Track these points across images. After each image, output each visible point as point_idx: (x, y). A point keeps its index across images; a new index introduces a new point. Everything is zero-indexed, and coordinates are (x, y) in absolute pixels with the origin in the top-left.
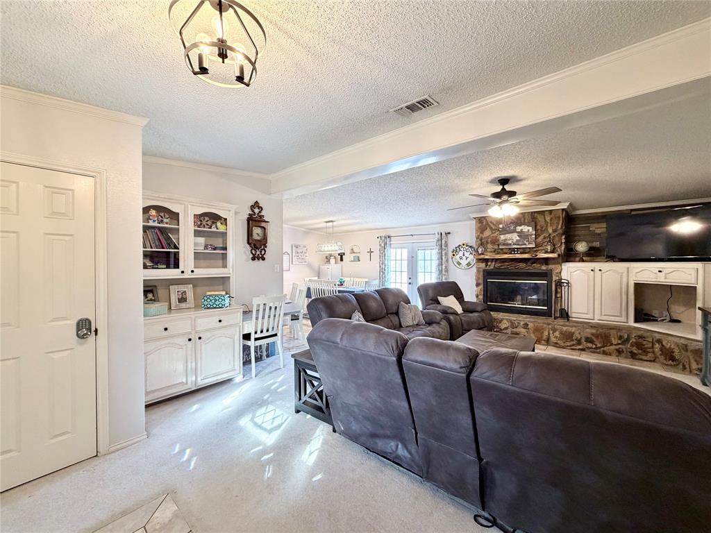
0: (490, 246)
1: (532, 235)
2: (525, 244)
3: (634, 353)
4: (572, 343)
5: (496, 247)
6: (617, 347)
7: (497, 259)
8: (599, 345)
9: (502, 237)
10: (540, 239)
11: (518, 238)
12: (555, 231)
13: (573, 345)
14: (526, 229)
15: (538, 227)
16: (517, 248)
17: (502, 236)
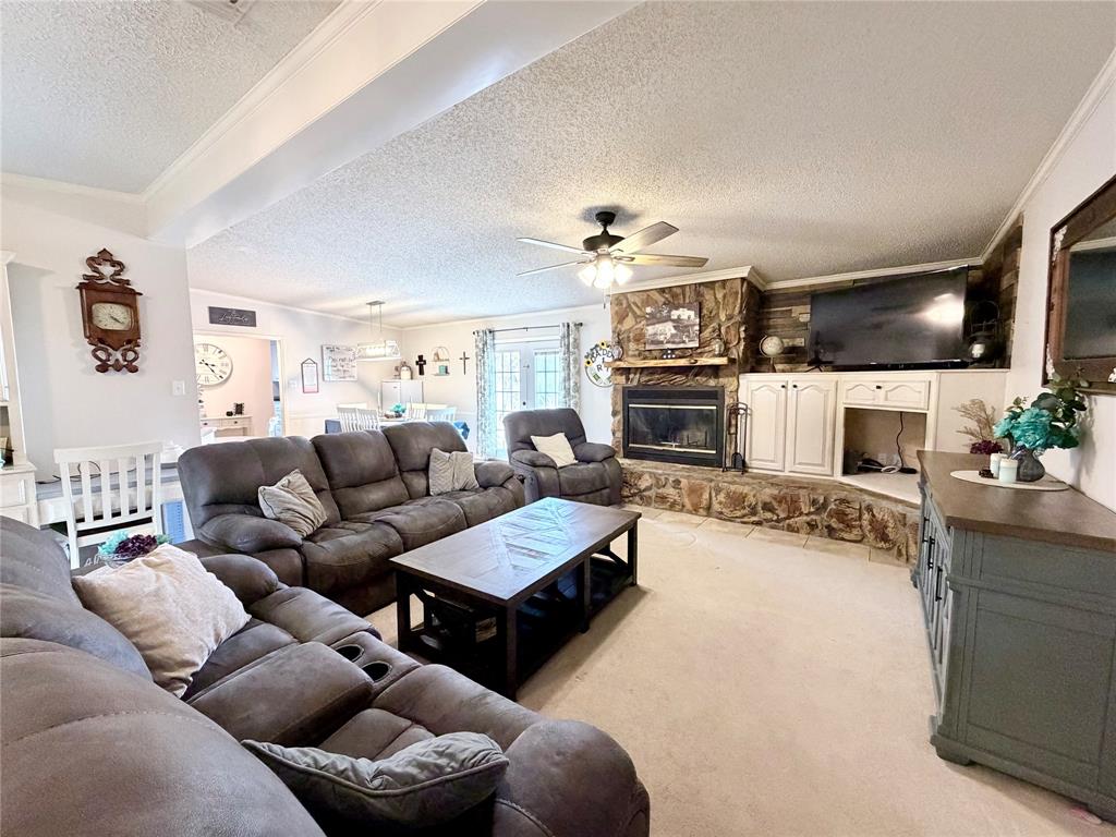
0: (632, 346)
1: (694, 325)
2: (684, 342)
3: (833, 529)
4: (744, 512)
5: (641, 347)
6: (808, 519)
7: (643, 369)
8: (782, 516)
9: (650, 330)
10: (706, 334)
11: (674, 331)
12: (729, 318)
13: (744, 516)
14: (687, 314)
15: (705, 311)
16: (672, 350)
17: (650, 328)
